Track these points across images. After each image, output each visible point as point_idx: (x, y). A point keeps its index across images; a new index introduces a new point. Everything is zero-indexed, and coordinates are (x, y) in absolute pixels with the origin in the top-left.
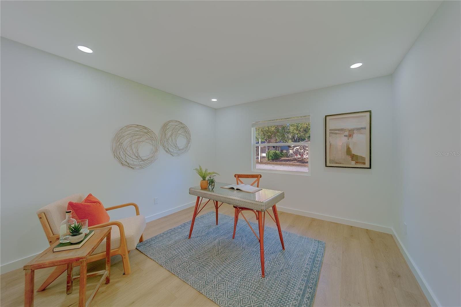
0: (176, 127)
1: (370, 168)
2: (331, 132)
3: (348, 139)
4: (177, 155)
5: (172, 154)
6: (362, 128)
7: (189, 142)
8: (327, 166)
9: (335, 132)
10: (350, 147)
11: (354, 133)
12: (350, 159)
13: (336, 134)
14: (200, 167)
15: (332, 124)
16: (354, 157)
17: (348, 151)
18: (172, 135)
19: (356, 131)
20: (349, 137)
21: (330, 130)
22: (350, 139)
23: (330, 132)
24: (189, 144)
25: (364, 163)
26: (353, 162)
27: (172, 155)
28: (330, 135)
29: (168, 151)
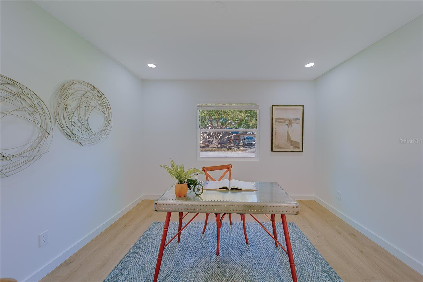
0: (87, 94)
1: (302, 151)
2: (277, 121)
3: (288, 128)
4: (89, 142)
5: (79, 141)
6: (298, 119)
7: (108, 122)
8: (273, 151)
9: (280, 121)
10: (290, 134)
11: (292, 123)
12: (290, 144)
13: (280, 122)
14: (172, 162)
15: (278, 114)
16: (292, 143)
17: (289, 137)
18: (78, 107)
19: (294, 121)
20: (289, 125)
21: (276, 119)
22: (290, 127)
23: (275, 121)
24: (108, 124)
25: (299, 147)
26: (292, 147)
27: (80, 144)
28: (275, 123)
29: (71, 136)
